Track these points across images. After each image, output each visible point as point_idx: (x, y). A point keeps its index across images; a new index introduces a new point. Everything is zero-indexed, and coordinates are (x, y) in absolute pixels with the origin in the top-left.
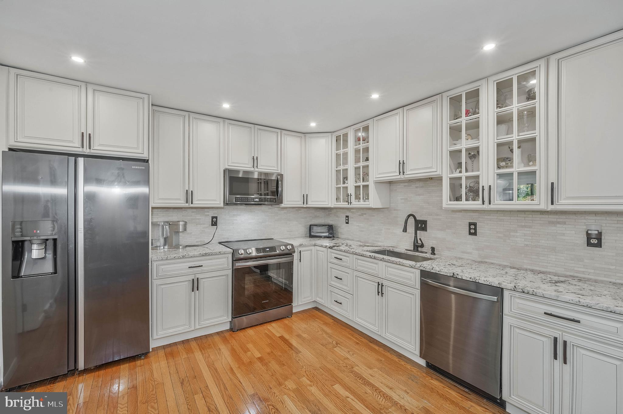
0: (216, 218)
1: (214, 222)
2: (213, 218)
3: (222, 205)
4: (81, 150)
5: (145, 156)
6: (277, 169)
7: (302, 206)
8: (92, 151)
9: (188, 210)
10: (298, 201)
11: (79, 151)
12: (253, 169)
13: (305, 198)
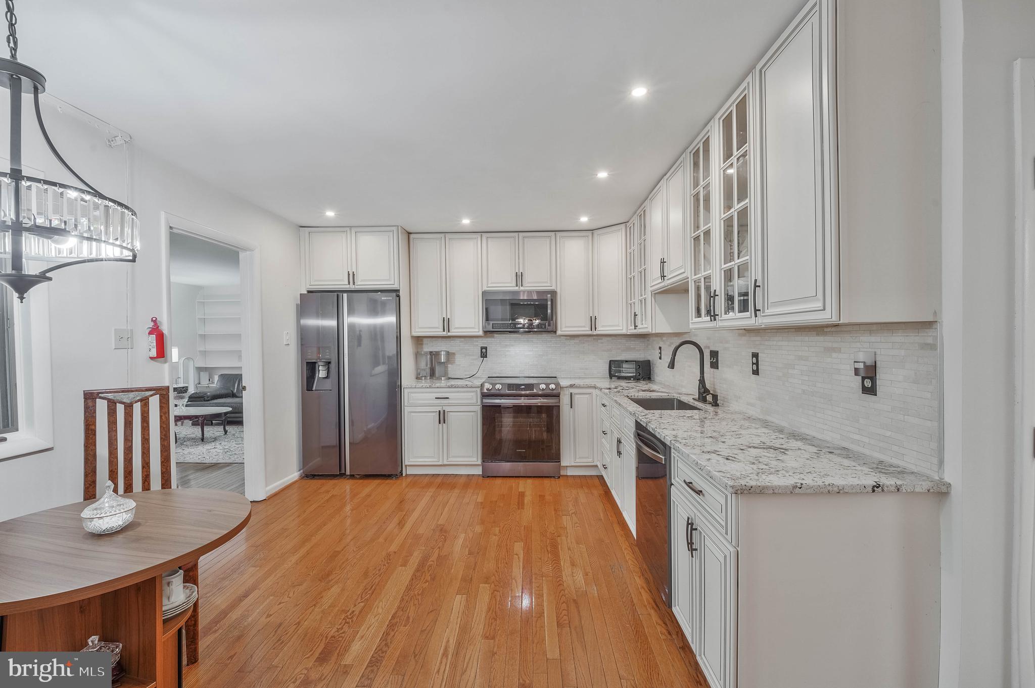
0: (486, 348)
1: (484, 354)
2: (482, 348)
3: (481, 333)
4: (348, 286)
5: (396, 287)
6: (550, 285)
7: (590, 332)
8: (356, 287)
9: (456, 339)
10: (584, 327)
11: (347, 287)
12: (517, 288)
13: (593, 322)
